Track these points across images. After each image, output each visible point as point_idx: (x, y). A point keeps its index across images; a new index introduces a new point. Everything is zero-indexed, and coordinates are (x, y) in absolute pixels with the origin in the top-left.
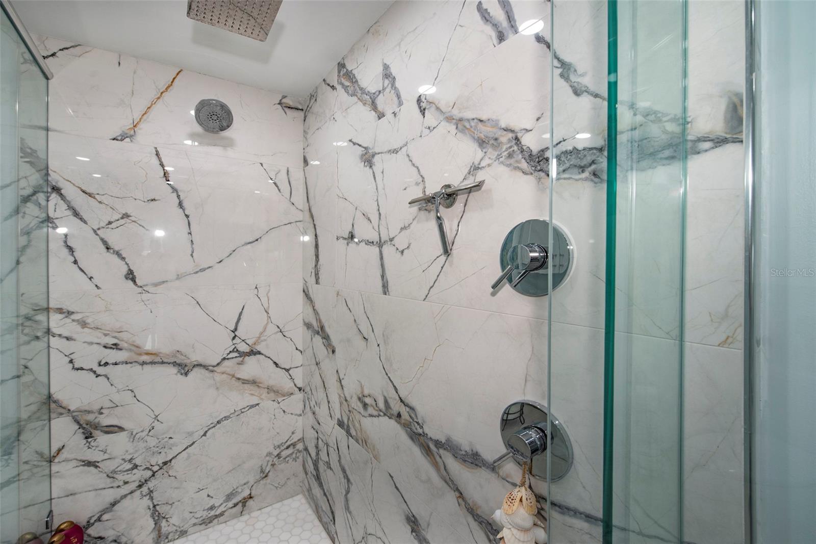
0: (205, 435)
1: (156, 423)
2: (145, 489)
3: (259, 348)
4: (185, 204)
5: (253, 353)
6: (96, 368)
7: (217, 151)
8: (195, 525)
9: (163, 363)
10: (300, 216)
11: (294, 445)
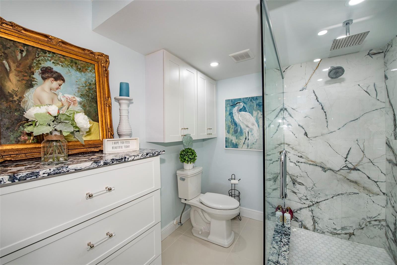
0: (333, 197)
1: (314, 187)
2: (310, 208)
4: (324, 108)
5: (355, 169)
6: (296, 163)
8: (328, 232)
9: (316, 165)
10: (383, 105)
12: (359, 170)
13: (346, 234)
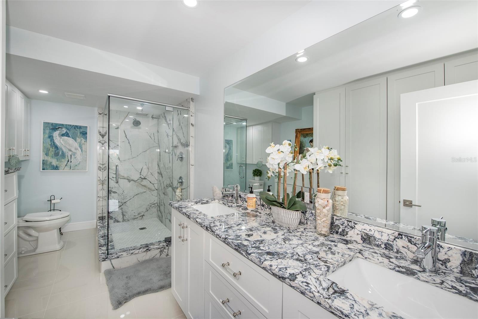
0: (133, 197)
1: (123, 193)
2: (121, 208)
3: (146, 178)
4: (130, 142)
5: (145, 179)
6: (112, 178)
7: (137, 130)
8: (131, 219)
9: (125, 179)
10: (157, 145)
11: (155, 204)
12: (146, 179)
13: (140, 216)
